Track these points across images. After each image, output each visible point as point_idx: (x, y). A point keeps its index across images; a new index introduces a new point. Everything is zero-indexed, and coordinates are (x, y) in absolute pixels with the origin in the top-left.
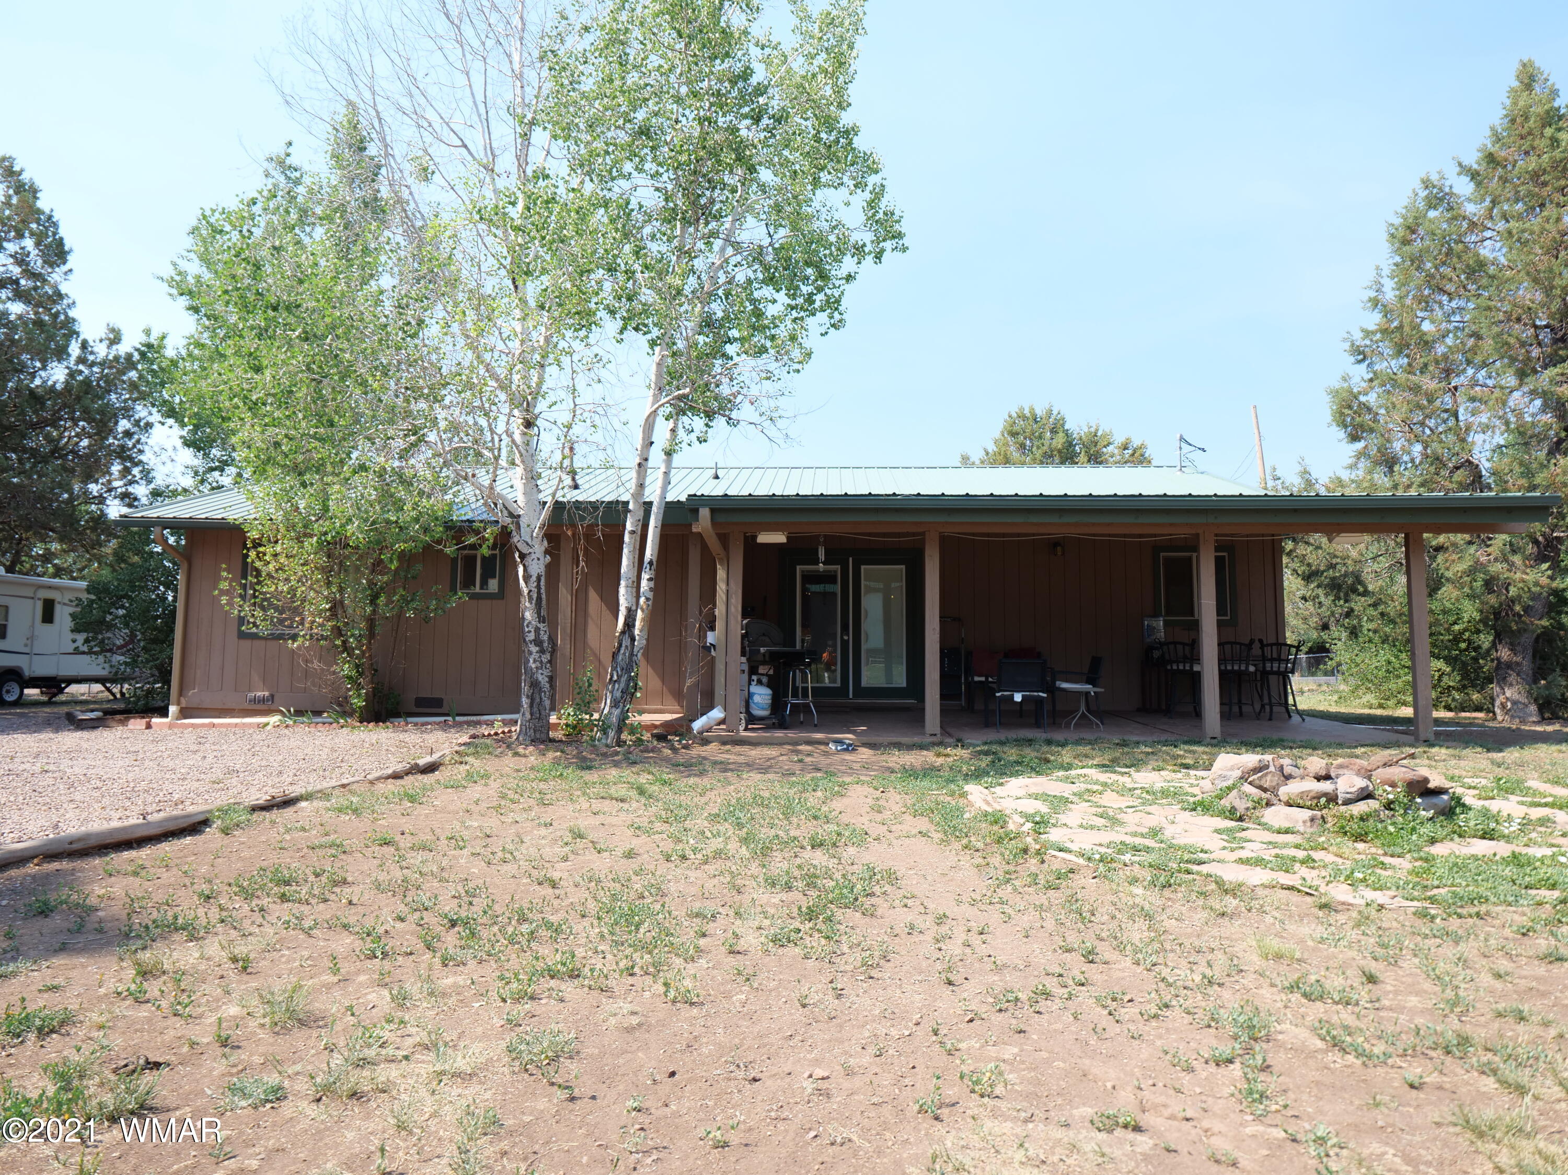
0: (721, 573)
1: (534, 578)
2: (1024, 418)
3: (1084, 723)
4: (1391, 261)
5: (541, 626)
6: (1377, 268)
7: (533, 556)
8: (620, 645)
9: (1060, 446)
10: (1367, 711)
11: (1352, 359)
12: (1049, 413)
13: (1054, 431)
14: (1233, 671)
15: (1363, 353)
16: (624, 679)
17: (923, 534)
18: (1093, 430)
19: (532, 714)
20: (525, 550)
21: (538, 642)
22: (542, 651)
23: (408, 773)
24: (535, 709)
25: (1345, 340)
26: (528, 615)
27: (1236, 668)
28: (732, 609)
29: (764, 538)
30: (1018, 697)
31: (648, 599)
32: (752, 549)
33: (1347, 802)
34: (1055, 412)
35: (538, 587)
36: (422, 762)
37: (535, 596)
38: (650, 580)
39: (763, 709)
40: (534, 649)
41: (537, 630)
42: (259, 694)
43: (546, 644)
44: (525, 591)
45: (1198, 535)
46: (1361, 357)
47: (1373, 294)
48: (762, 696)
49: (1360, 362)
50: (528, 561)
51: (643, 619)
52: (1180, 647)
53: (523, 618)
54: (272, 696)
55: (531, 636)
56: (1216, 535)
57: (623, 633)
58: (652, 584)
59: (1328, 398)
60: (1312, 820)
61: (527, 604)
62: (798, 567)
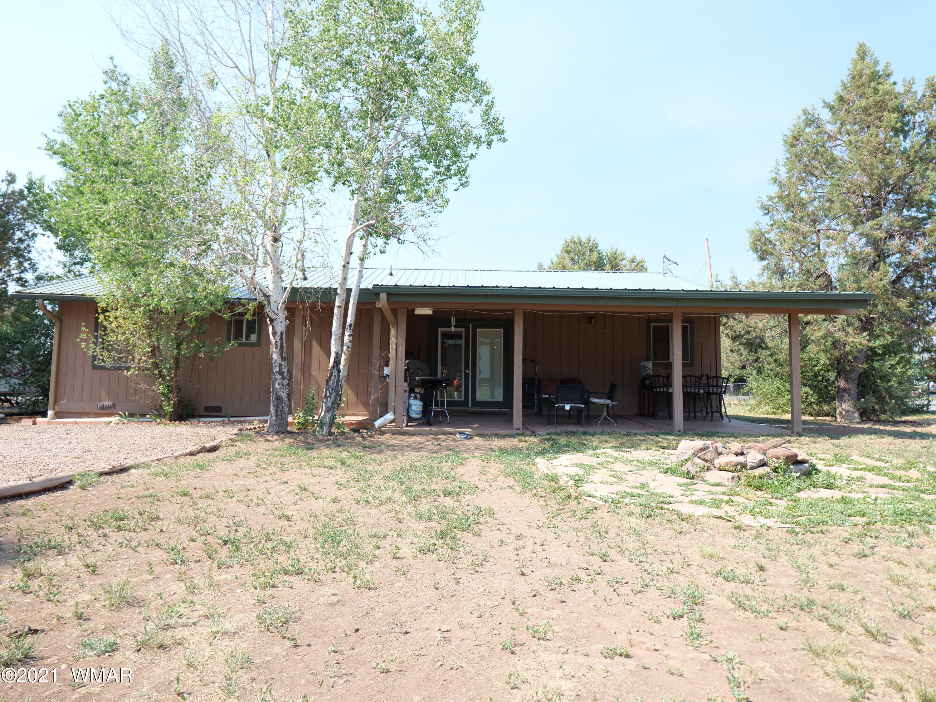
0: (393, 332)
1: (279, 334)
2: (574, 242)
3: (606, 422)
4: (784, 157)
5: (283, 363)
6: (777, 160)
7: (278, 320)
8: (331, 375)
9: (595, 260)
10: (766, 416)
11: (762, 213)
12: (589, 240)
13: (591, 251)
14: (691, 393)
15: (768, 209)
16: (333, 395)
17: (514, 310)
18: (614, 251)
19: (277, 416)
20: (273, 317)
21: (281, 373)
22: (283, 378)
23: (199, 452)
24: (279, 413)
25: (758, 201)
26: (275, 356)
27: (693, 390)
28: (399, 354)
29: (419, 311)
30: (567, 407)
31: (348, 347)
32: (412, 318)
33: (752, 468)
34: (592, 240)
35: (281, 339)
36: (208, 445)
37: (279, 345)
38: (350, 335)
39: (417, 414)
40: (279, 377)
41: (280, 365)
42: (106, 403)
43: (286, 374)
44: (273, 341)
45: (672, 313)
46: (767, 211)
47: (774, 175)
48: (417, 406)
49: (766, 214)
50: (275, 323)
51: (345, 360)
52: (661, 379)
53: (272, 358)
54: (114, 405)
55: (277, 369)
56: (683, 313)
57: (333, 367)
58: (351, 338)
59: (748, 235)
60: (733, 478)
61: (274, 350)
62: (439, 329)
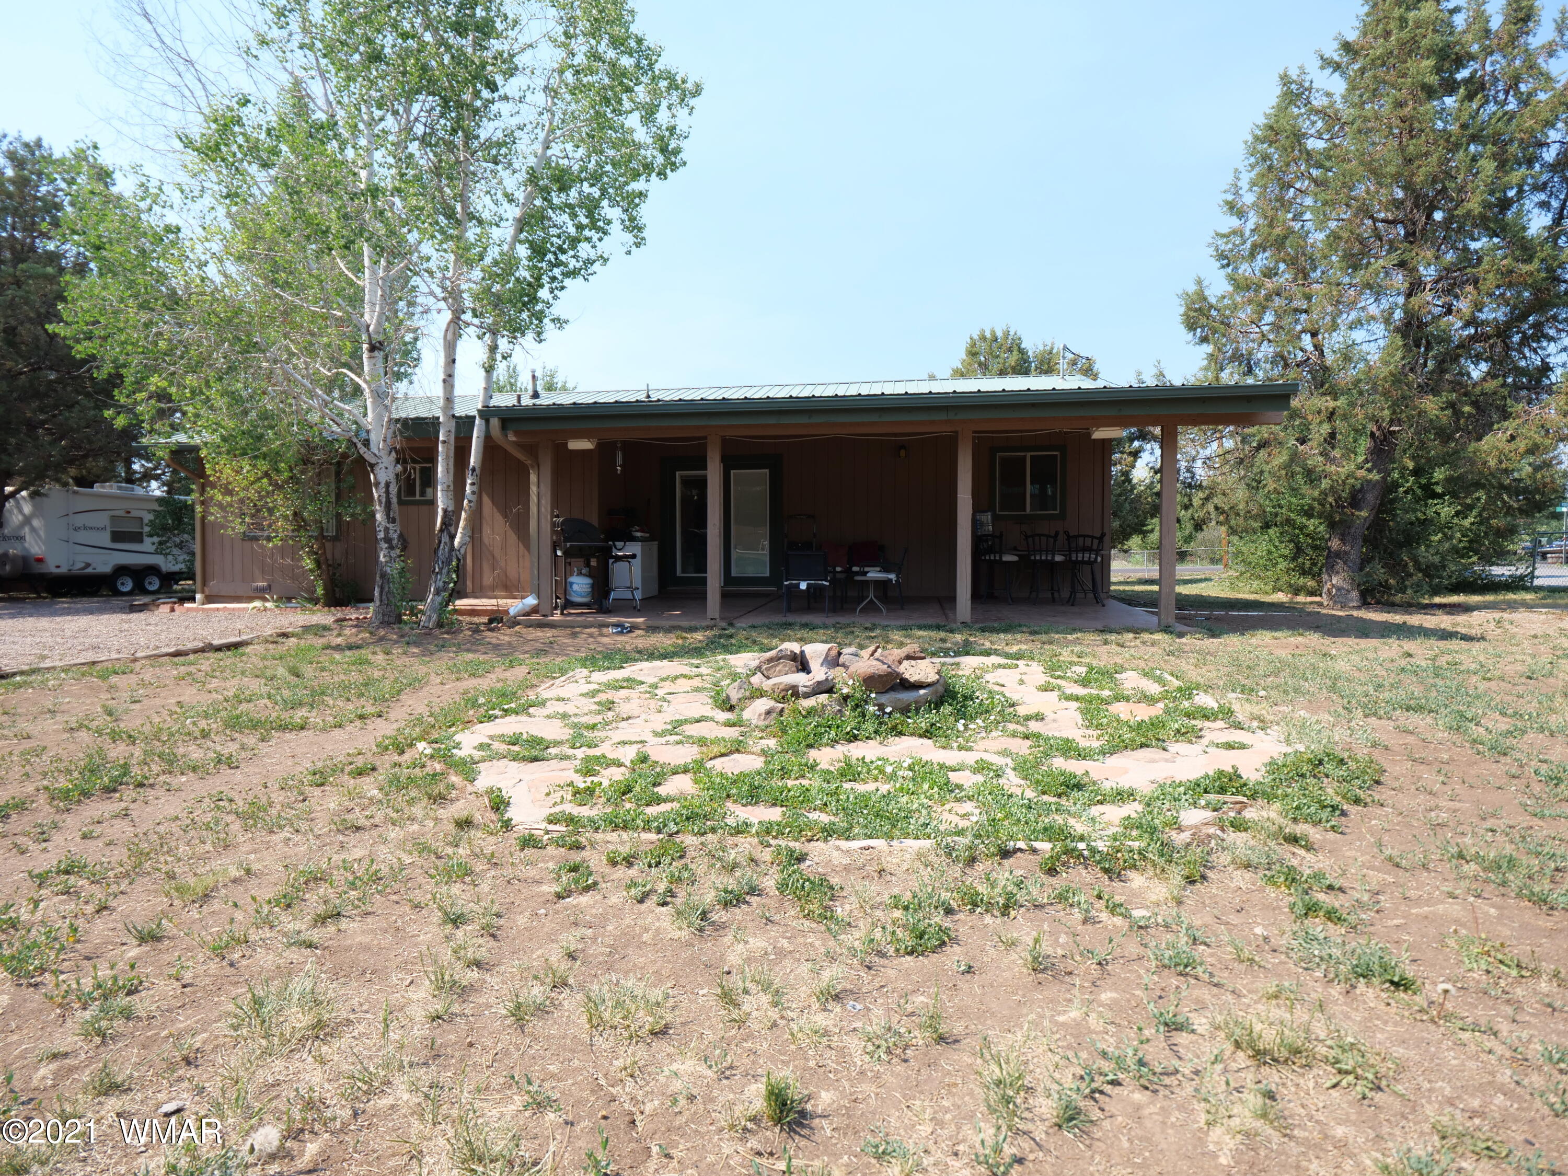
0: (533, 478)
1: (383, 485)
2: (983, 338)
3: (871, 609)
4: (1246, 163)
5: (390, 526)
6: (1236, 170)
7: (381, 465)
8: (440, 542)
11: (1218, 264)
12: (1007, 334)
13: (1010, 350)
14: (1041, 561)
15: (1226, 257)
16: (445, 571)
17: (705, 438)
18: (1048, 348)
19: (381, 601)
20: (373, 461)
21: (388, 540)
22: (391, 548)
23: (202, 650)
24: (384, 597)
25: (1210, 245)
26: (379, 517)
27: (1044, 558)
28: (543, 509)
29: (576, 445)
30: (803, 586)
31: (470, 501)
32: (561, 454)
33: (807, 696)
34: (1012, 333)
35: (387, 492)
36: (216, 642)
37: (384, 500)
38: (473, 484)
39: (582, 596)
40: (384, 545)
41: (387, 529)
42: (260, 584)
43: (395, 542)
44: (376, 495)
45: (956, 432)
46: (1225, 262)
47: (1230, 197)
48: (580, 585)
49: (1223, 267)
50: (377, 469)
51: (466, 519)
53: (375, 520)
54: (269, 586)
55: (381, 535)
56: (974, 432)
57: (441, 530)
58: (475, 488)
59: (1178, 301)
60: (768, 713)
61: (378, 507)
62: (677, 473)
